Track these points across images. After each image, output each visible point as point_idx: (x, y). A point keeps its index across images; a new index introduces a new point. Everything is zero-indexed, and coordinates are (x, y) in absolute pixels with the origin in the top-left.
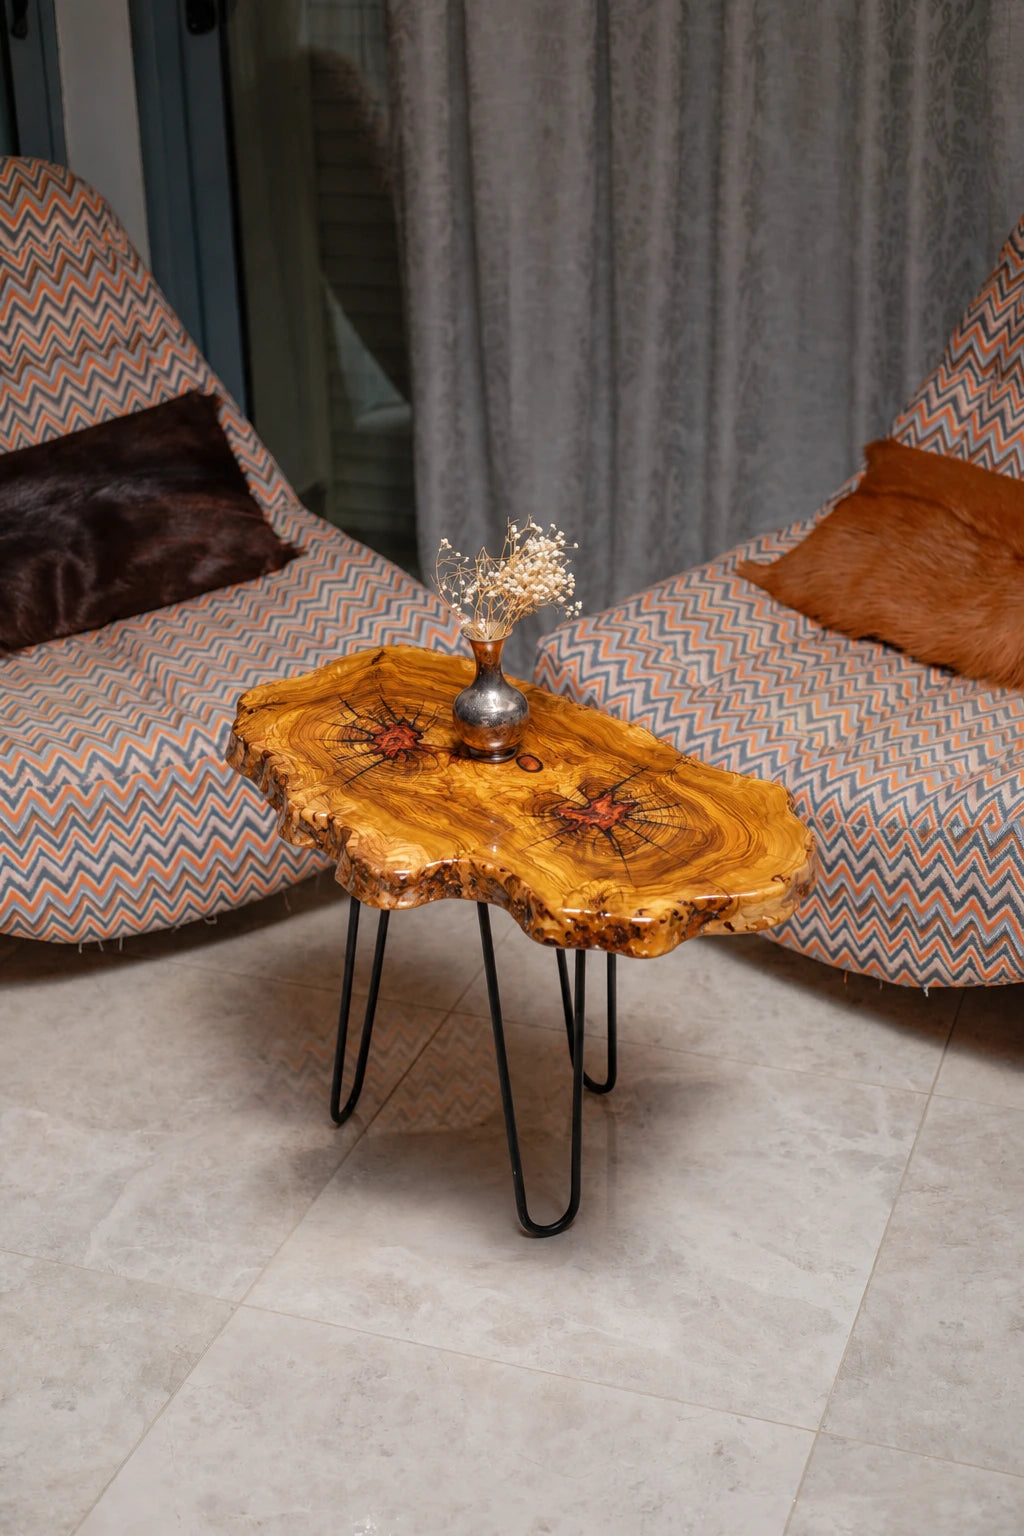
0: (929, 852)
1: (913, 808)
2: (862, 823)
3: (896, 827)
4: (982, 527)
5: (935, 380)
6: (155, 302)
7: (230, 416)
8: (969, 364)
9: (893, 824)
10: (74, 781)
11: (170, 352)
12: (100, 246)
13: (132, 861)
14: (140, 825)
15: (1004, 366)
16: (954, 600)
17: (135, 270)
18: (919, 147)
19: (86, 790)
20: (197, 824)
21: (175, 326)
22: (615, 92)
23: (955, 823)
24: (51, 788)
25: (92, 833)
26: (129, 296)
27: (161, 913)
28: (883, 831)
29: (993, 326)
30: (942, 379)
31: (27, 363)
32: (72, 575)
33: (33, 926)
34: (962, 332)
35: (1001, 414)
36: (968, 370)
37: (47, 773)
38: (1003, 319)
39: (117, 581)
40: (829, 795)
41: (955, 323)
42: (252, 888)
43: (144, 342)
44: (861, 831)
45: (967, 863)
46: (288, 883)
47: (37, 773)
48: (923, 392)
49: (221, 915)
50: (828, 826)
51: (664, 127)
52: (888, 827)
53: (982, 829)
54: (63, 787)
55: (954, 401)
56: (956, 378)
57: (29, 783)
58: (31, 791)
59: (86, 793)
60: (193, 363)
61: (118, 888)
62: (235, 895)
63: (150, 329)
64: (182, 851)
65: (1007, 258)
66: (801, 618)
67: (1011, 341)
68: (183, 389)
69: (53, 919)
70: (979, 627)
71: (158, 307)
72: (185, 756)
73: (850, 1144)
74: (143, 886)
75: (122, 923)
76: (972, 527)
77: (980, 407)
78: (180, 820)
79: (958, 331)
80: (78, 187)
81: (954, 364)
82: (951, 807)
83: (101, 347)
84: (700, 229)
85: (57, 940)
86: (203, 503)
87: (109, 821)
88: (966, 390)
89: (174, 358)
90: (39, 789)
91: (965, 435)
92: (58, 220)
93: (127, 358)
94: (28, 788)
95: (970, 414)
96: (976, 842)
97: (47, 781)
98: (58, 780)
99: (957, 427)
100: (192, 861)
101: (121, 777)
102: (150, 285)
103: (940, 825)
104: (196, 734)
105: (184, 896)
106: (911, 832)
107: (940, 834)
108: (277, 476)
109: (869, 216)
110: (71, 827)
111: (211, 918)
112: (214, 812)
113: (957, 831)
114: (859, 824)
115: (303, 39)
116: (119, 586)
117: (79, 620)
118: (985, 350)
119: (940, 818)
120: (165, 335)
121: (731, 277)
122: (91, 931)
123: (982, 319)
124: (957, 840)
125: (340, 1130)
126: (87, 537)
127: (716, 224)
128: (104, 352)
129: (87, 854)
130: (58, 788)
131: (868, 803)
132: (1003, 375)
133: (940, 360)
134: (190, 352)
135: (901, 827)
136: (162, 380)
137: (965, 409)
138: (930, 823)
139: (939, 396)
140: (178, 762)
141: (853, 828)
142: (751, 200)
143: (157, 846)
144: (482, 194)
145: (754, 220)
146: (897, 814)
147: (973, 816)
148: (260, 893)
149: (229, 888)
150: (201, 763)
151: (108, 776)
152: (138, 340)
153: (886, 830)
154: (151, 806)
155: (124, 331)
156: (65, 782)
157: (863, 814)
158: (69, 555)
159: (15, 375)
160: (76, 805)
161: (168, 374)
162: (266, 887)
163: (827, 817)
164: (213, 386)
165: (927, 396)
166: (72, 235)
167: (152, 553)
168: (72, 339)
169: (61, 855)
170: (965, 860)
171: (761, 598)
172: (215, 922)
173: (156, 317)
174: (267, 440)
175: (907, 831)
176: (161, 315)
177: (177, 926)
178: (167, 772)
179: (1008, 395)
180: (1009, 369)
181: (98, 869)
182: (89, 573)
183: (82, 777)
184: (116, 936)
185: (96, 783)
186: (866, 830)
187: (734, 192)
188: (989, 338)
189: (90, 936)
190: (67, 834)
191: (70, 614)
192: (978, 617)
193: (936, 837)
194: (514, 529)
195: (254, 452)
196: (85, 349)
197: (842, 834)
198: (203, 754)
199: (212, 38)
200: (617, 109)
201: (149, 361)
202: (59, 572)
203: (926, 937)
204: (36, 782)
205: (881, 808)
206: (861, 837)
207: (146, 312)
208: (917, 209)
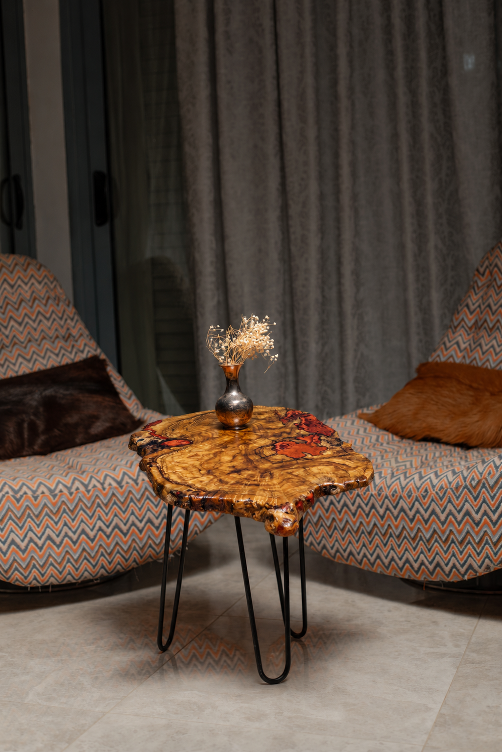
0: (461, 497)
1: (451, 478)
2: (426, 491)
3: (443, 489)
4: (475, 385)
5: (448, 336)
6: (77, 321)
7: (111, 371)
8: (463, 327)
9: (442, 488)
10: (30, 493)
11: (83, 342)
12: (52, 295)
13: (58, 540)
14: (62, 520)
15: (480, 324)
16: (465, 414)
17: (68, 306)
18: (433, 241)
19: (36, 498)
20: (91, 524)
21: (87, 332)
22: (292, 230)
23: (473, 479)
24: (18, 496)
25: (38, 523)
26: (65, 317)
27: (70, 572)
28: (436, 492)
29: (472, 308)
30: (450, 335)
31: (15, 344)
32: (33, 427)
33: (6, 572)
34: (458, 313)
35: (480, 345)
36: (463, 329)
37: (17, 488)
38: (477, 304)
39: (56, 430)
40: (408, 483)
41: (454, 311)
42: (119, 564)
43: (71, 338)
44: (427, 495)
45: (481, 498)
46: (137, 564)
47: (10, 487)
48: (442, 342)
49: (102, 577)
50: (409, 496)
51: (314, 241)
52: (440, 490)
53: (486, 479)
54: (24, 496)
55: (457, 343)
56: (457, 334)
57: (7, 493)
58: (8, 497)
59: (36, 500)
60: (94, 347)
61: (50, 555)
62: (110, 567)
63: (74, 332)
64: (83, 538)
65: (476, 278)
66: (390, 435)
67: (482, 313)
68: (90, 355)
69: (16, 569)
70: (478, 421)
71: (78, 323)
72: (86, 486)
73: (432, 650)
74: (63, 555)
75: (51, 576)
76: (471, 386)
77: (470, 345)
78: (82, 521)
79: (456, 313)
80: (42, 269)
81: (456, 328)
82: (469, 473)
83: (51, 338)
84: (333, 294)
85: (17, 583)
86: (98, 398)
87: (47, 517)
88: (462, 338)
89: (85, 345)
90: (13, 496)
91: (464, 357)
92: (33, 280)
93: (62, 343)
94: (7, 495)
95: (466, 348)
96: (484, 486)
97: (16, 492)
98: (21, 493)
99: (460, 354)
100: (87, 543)
101: (53, 494)
102: (75, 314)
103: (465, 481)
104: (92, 477)
105: (84, 563)
106: (451, 489)
107: (466, 487)
108: (134, 397)
109: (411, 277)
110: (27, 518)
111: (96, 579)
112: (100, 518)
113: (474, 483)
114: (424, 492)
115: (148, 255)
116: (57, 432)
117: (36, 447)
118: (470, 320)
119: (465, 479)
120: (81, 335)
121: (348, 307)
122: (35, 579)
123: (467, 306)
124: (475, 488)
125: (163, 654)
126: (41, 409)
127: (339, 283)
128: (52, 340)
129: (35, 534)
130: (22, 496)
131: (429, 480)
132: (480, 328)
133: (450, 327)
134: (93, 343)
135: (446, 489)
136: (80, 354)
137: (463, 346)
138: (460, 483)
139: (450, 342)
140: (82, 489)
141: (422, 495)
142: (356, 274)
143: (70, 534)
144: (231, 281)
145: (358, 284)
146: (444, 482)
147: (481, 474)
148: (123, 568)
149: (106, 562)
150: (94, 490)
151: (47, 493)
152: (69, 337)
153: (439, 492)
154: (67, 511)
155: (62, 332)
156: (25, 493)
157: (427, 486)
158: (32, 417)
159: (10, 349)
160: (30, 506)
161: (82, 352)
162: (126, 564)
163: (409, 492)
164: (103, 356)
165: (444, 344)
166: (39, 287)
167: (73, 419)
168: (38, 333)
169: (21, 532)
170: (480, 496)
171: (369, 426)
172: (99, 581)
173: (78, 328)
174: (128, 382)
175: (449, 490)
176: (80, 326)
177: (80, 581)
178: (76, 493)
179: (483, 337)
180: (482, 325)
181: (40, 543)
182: (41, 426)
183: (34, 492)
184: (47, 584)
185: (41, 495)
186: (429, 494)
187: (347, 269)
188: (471, 313)
189: (34, 582)
190: (26, 520)
191: (31, 443)
192: (476, 418)
193: (464, 488)
194: (245, 319)
195: (123, 386)
196: (44, 338)
197: (417, 500)
198: (95, 486)
199: (107, 227)
200: (293, 237)
201: (73, 346)
202: (26, 425)
203: (463, 547)
204: (11, 493)
205: (435, 481)
206: (426, 499)
207: (73, 324)
208: (434, 269)
